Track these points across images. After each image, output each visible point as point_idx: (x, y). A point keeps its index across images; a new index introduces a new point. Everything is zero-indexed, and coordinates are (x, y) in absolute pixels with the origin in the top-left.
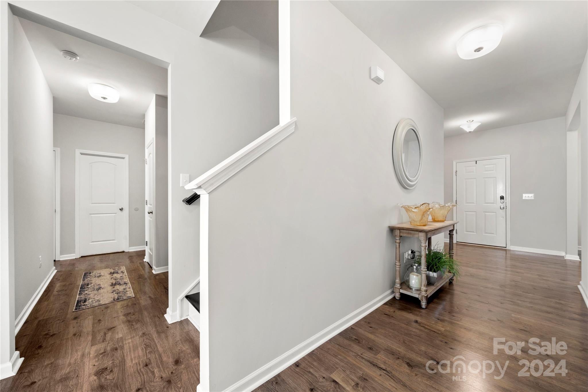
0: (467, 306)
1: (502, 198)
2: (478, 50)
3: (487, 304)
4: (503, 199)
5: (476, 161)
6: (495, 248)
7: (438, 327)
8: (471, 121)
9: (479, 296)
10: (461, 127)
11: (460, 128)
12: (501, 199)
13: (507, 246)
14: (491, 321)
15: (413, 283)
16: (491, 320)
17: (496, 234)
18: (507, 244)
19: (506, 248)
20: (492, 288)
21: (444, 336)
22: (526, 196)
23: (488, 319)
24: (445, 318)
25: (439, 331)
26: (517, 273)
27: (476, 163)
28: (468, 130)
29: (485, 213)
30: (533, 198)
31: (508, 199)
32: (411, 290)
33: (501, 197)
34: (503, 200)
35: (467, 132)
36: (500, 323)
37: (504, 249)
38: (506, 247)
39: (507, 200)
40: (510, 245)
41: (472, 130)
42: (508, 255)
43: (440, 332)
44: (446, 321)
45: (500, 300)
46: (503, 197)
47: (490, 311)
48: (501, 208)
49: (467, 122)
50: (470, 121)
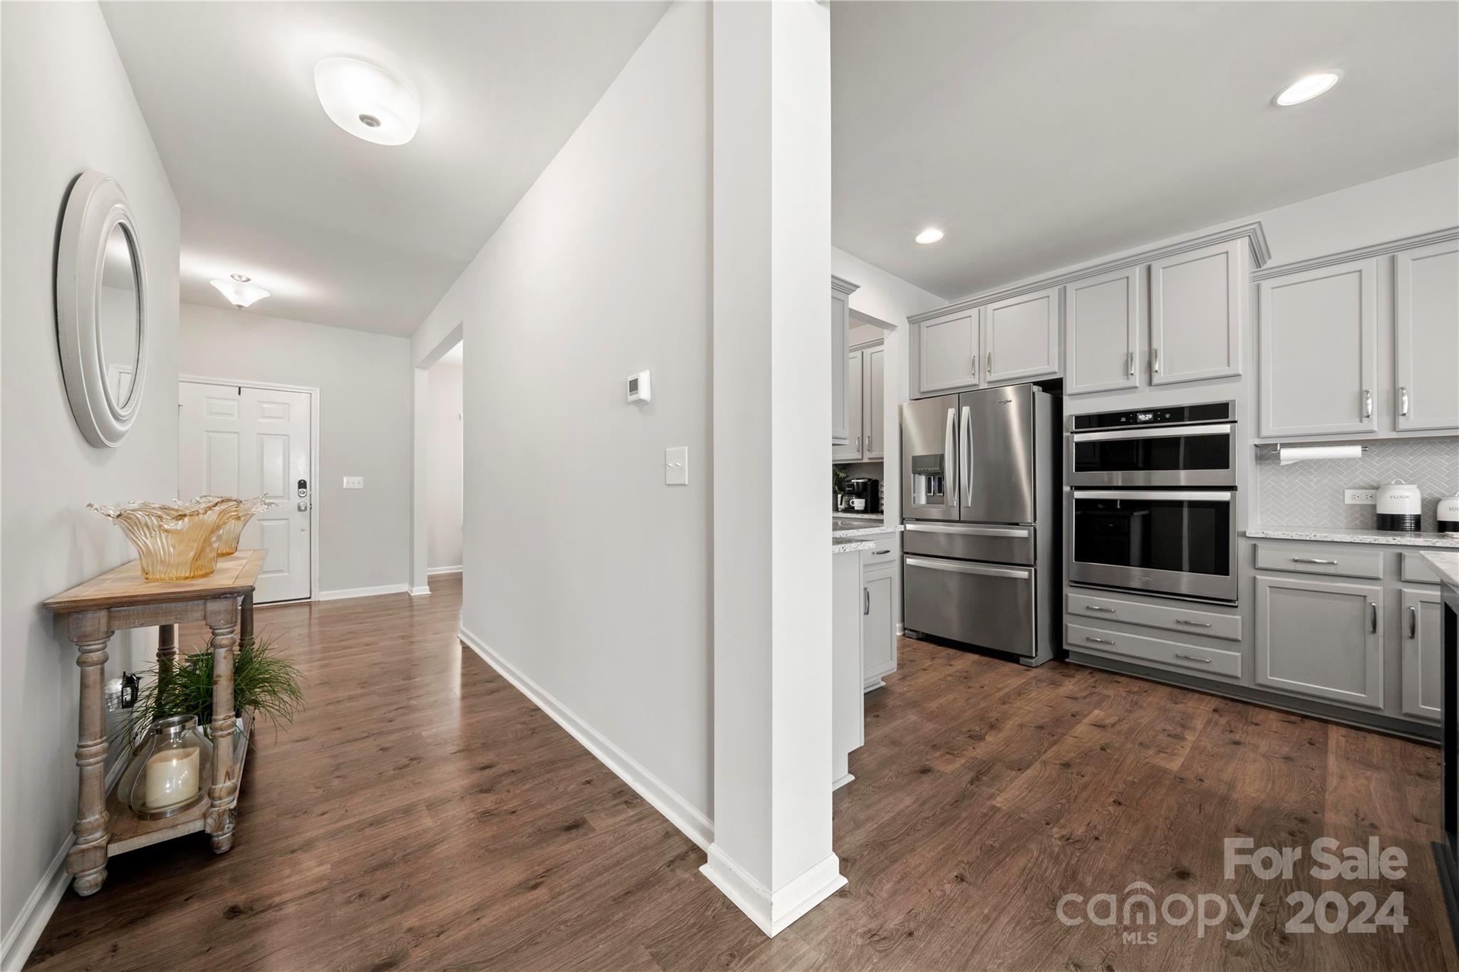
0: (334, 768)
1: (302, 484)
2: (369, 121)
3: (367, 737)
4: (306, 488)
5: (240, 388)
6: (286, 606)
7: (309, 874)
8: (244, 279)
9: (339, 729)
10: (211, 282)
11: (211, 286)
12: (299, 488)
13: (312, 595)
14: (403, 770)
15: (168, 791)
16: (401, 769)
17: (289, 572)
18: (313, 589)
19: (309, 600)
20: (351, 698)
21: (343, 882)
22: (347, 482)
23: (394, 769)
24: (307, 834)
25: (320, 879)
26: (367, 645)
27: (240, 394)
28: (234, 300)
29: (262, 522)
30: (361, 486)
31: (314, 486)
32: (161, 823)
33: (300, 482)
34: (305, 490)
35: (231, 304)
36: (419, 763)
37: (306, 603)
38: (310, 598)
39: (313, 489)
40: (320, 591)
41: (247, 305)
42: (316, 615)
43: (325, 883)
44: (317, 839)
45: (383, 716)
46: (305, 482)
47: (383, 749)
48: (299, 509)
49: (232, 276)
50: (240, 277)
